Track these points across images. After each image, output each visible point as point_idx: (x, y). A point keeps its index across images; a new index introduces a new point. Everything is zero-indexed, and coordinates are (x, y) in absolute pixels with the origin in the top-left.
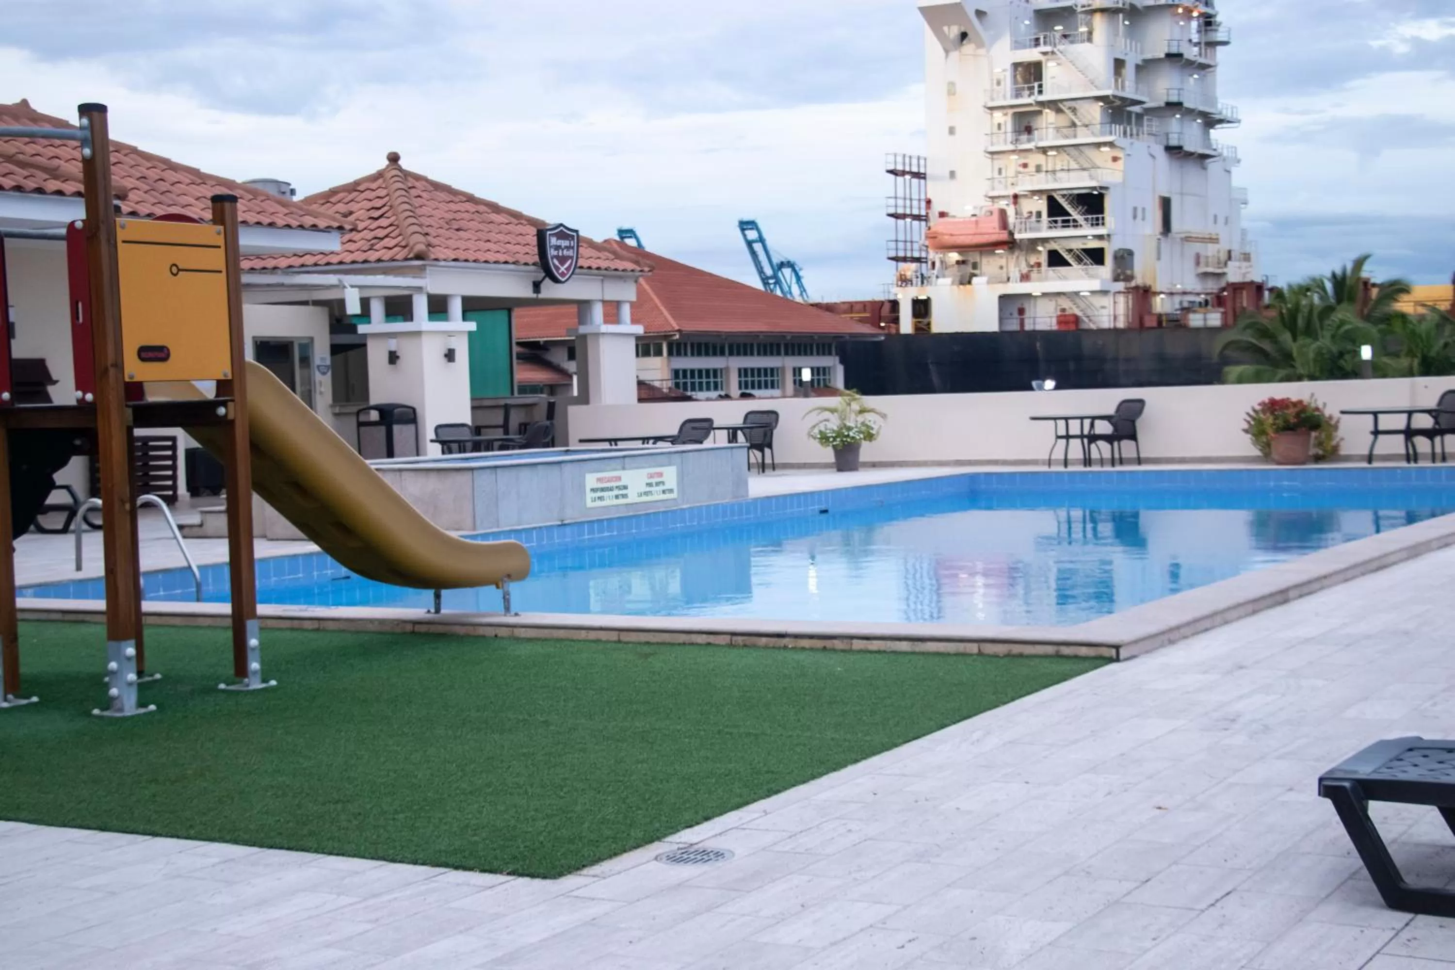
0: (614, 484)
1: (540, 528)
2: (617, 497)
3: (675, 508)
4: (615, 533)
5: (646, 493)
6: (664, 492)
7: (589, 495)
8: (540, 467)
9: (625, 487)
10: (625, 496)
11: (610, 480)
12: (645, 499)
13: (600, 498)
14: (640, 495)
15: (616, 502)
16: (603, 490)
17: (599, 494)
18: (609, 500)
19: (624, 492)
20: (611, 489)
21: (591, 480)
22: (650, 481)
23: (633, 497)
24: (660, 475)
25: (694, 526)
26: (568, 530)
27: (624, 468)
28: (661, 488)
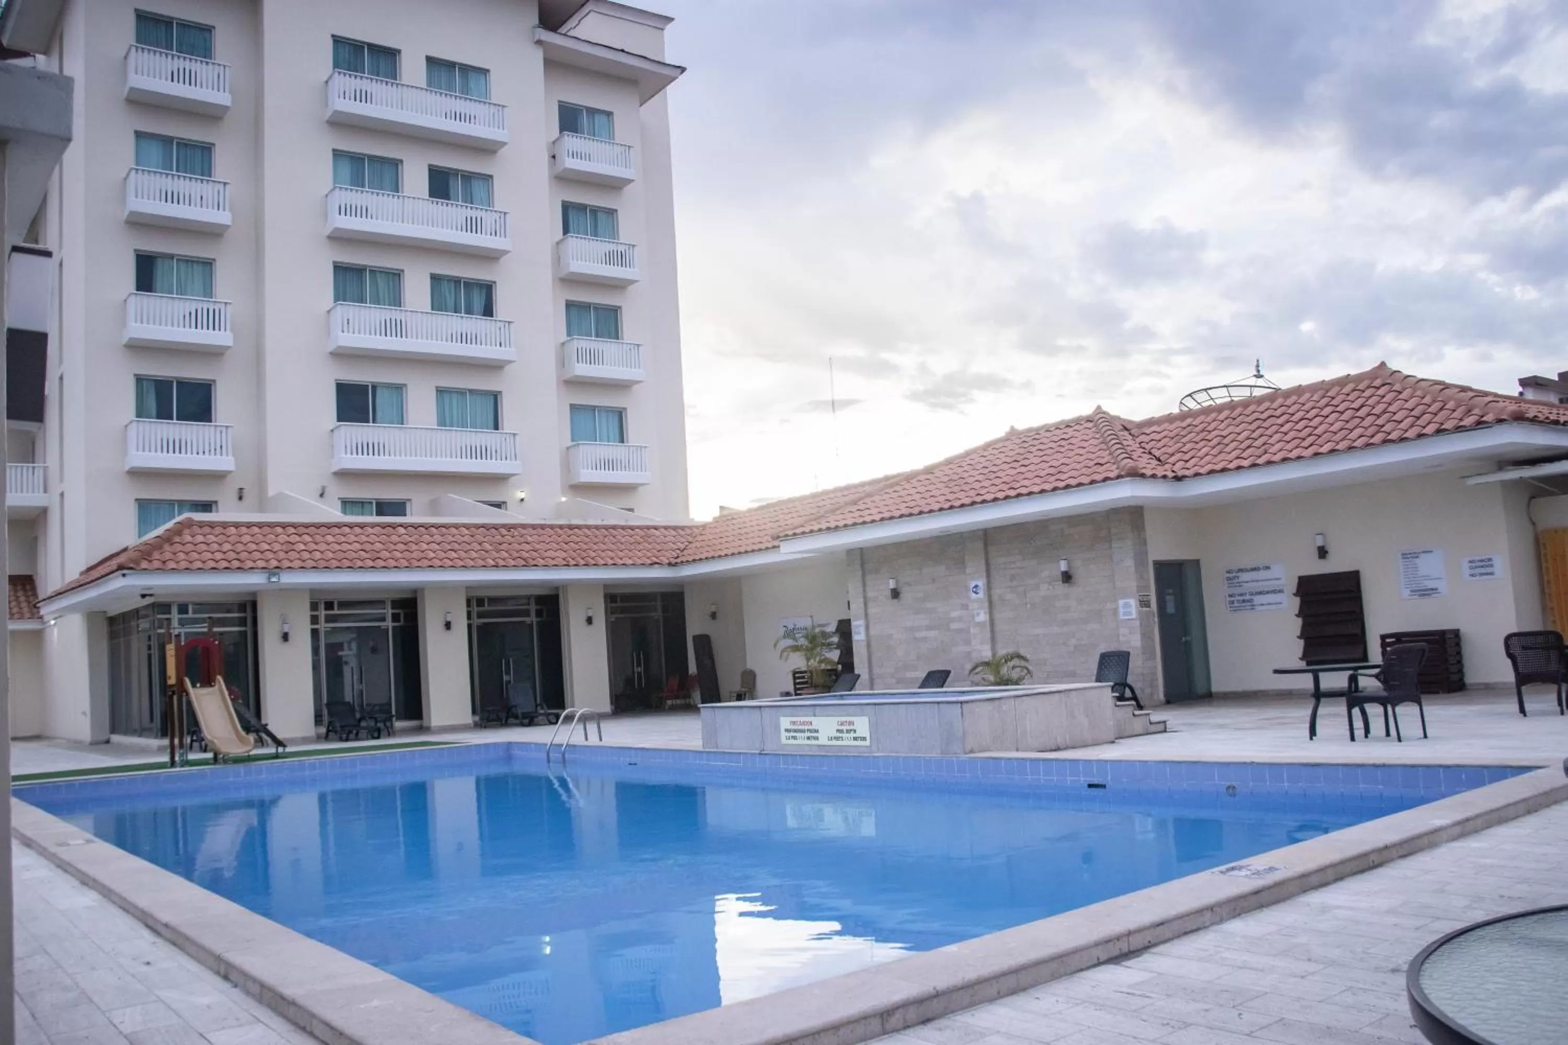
0: (806, 728)
1: (746, 754)
2: (808, 738)
3: (867, 755)
4: (807, 767)
5: (837, 738)
6: (855, 739)
7: (784, 735)
8: (745, 710)
9: (817, 731)
10: (817, 738)
11: (804, 723)
12: (834, 742)
13: (795, 738)
14: (831, 739)
15: (809, 742)
16: (795, 731)
17: (792, 734)
18: (802, 740)
19: (815, 735)
20: (802, 731)
21: (785, 722)
22: (840, 728)
23: (823, 741)
24: (851, 723)
25: (889, 774)
26: (767, 758)
27: (815, 716)
28: (852, 735)
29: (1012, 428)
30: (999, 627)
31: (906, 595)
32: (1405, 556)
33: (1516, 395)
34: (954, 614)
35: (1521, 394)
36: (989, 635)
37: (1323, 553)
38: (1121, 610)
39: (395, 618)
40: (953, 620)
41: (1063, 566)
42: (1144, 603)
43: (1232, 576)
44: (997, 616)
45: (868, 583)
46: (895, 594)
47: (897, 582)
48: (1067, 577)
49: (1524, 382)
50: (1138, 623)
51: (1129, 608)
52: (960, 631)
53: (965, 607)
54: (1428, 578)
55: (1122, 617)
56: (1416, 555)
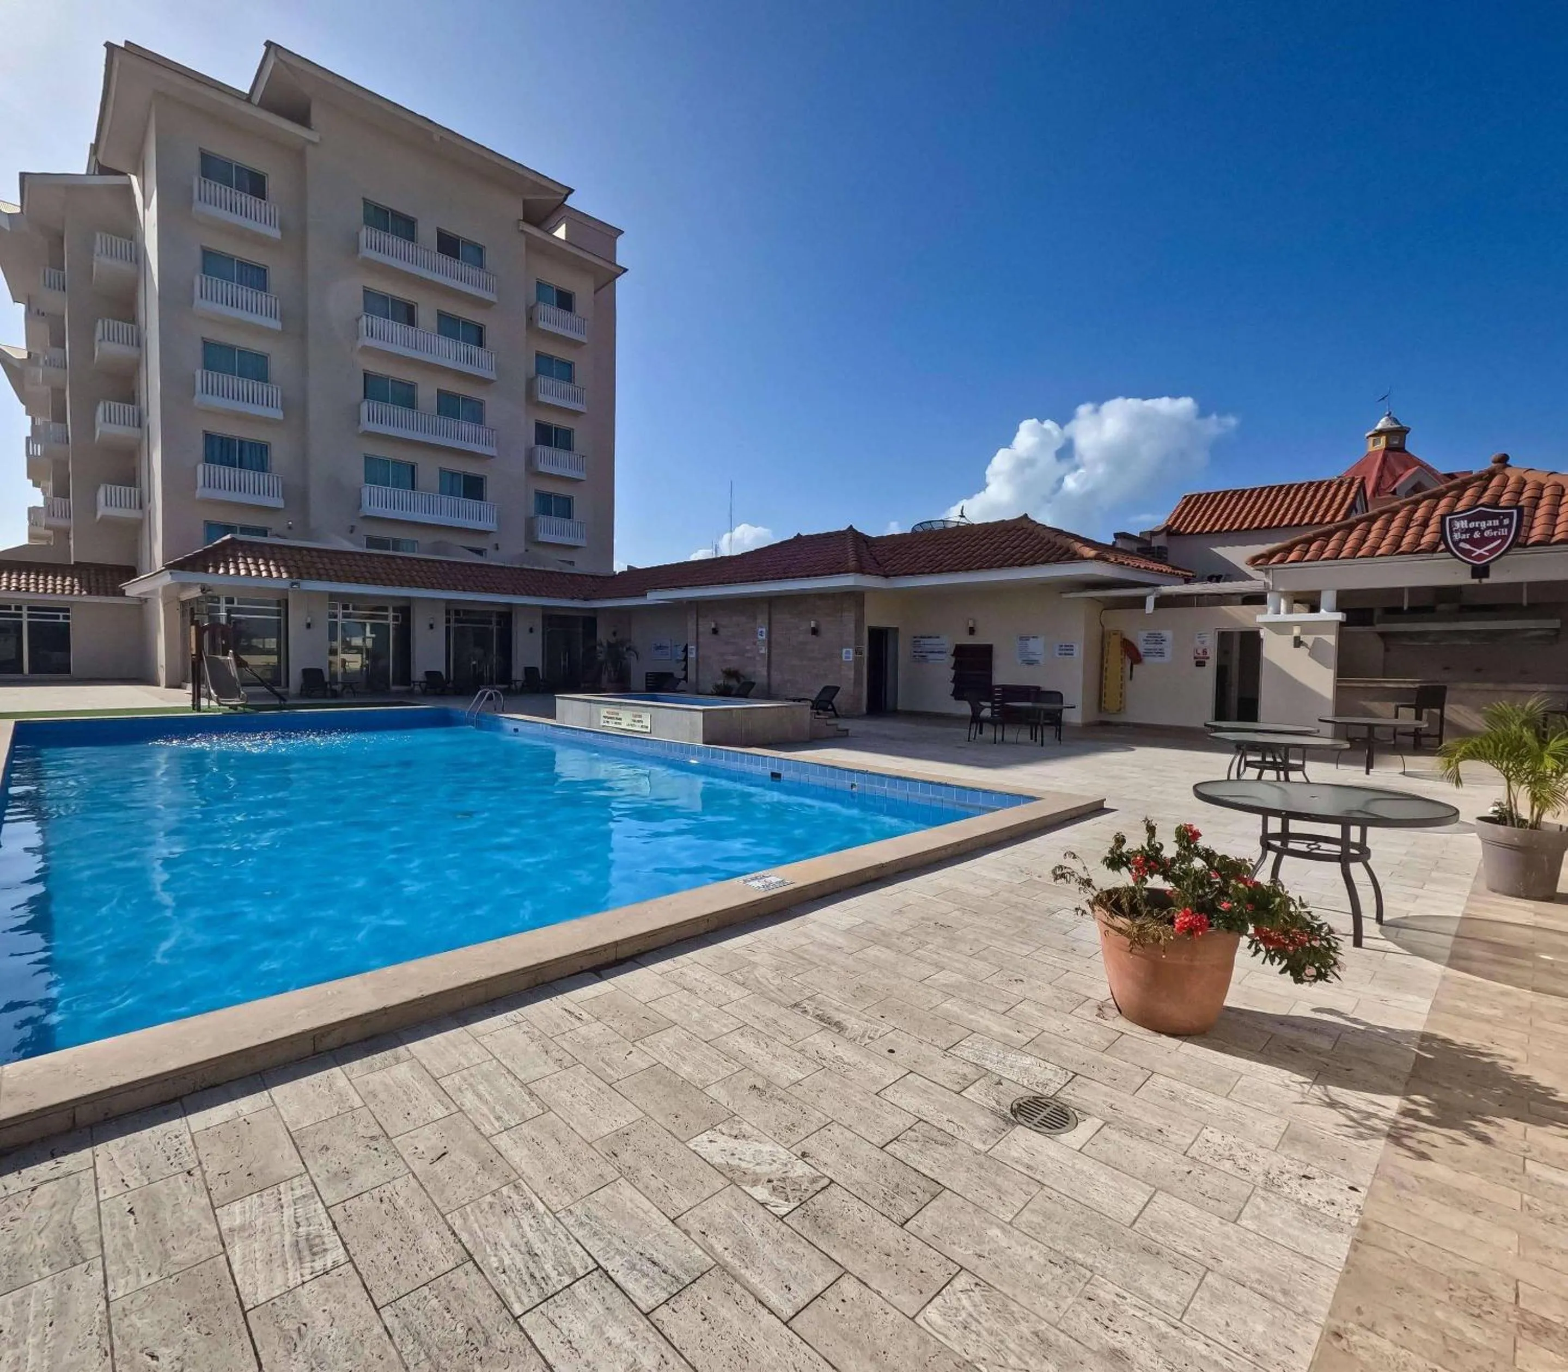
0: (616, 716)
2: (614, 722)
3: (645, 736)
5: (630, 725)
6: (642, 727)
7: (603, 719)
8: (581, 701)
10: (619, 723)
11: (613, 713)
12: (627, 727)
13: (607, 722)
14: (627, 724)
15: (613, 725)
16: (609, 717)
17: (607, 719)
18: (610, 723)
19: (619, 721)
20: (613, 718)
23: (621, 725)
28: (641, 724)
29: (799, 534)
30: (773, 658)
31: (722, 632)
32: (1021, 638)
33: (1111, 543)
34: (748, 648)
35: (1114, 543)
36: (766, 662)
37: (972, 631)
38: (844, 655)
39: (395, 618)
40: (747, 651)
41: (813, 624)
42: (858, 652)
43: (917, 640)
44: (774, 651)
45: (700, 623)
46: (715, 631)
47: (716, 624)
48: (815, 631)
49: (1117, 536)
50: (853, 664)
51: (848, 654)
52: (750, 658)
53: (755, 643)
54: (1034, 654)
55: (844, 659)
56: (1028, 639)
